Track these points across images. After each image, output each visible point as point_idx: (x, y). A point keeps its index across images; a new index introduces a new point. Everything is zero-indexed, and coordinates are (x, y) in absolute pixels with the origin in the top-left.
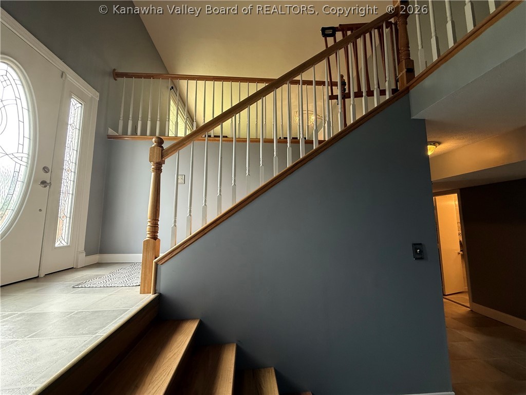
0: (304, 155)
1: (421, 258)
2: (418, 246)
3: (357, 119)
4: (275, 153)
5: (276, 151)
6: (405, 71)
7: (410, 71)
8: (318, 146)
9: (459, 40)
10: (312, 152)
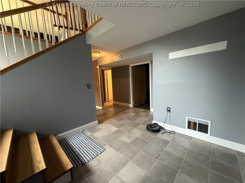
0: (48, 47)
1: (89, 88)
2: (88, 85)
3: (71, 36)
4: (32, 44)
5: (33, 43)
6: (84, 24)
7: (86, 25)
8: (54, 44)
9: (96, 21)
10: (52, 46)
